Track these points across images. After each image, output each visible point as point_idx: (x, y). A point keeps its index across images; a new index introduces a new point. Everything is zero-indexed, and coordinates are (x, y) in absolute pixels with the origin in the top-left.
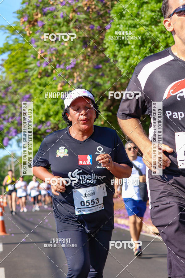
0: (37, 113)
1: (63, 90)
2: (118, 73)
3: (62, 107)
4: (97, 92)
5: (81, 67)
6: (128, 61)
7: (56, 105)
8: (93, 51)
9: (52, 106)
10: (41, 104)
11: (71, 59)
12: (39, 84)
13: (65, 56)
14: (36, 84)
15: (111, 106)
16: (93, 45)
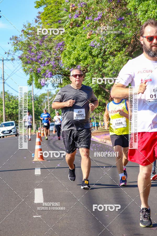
0: (69, 58)
1: (91, 38)
2: (138, 23)
3: (90, 53)
4: (120, 39)
5: (106, 19)
6: (147, 14)
7: (85, 51)
8: (116, 5)
9: (82, 52)
10: (72, 50)
11: (98, 12)
12: (71, 33)
13: (93, 9)
14: (68, 33)
15: (132, 52)
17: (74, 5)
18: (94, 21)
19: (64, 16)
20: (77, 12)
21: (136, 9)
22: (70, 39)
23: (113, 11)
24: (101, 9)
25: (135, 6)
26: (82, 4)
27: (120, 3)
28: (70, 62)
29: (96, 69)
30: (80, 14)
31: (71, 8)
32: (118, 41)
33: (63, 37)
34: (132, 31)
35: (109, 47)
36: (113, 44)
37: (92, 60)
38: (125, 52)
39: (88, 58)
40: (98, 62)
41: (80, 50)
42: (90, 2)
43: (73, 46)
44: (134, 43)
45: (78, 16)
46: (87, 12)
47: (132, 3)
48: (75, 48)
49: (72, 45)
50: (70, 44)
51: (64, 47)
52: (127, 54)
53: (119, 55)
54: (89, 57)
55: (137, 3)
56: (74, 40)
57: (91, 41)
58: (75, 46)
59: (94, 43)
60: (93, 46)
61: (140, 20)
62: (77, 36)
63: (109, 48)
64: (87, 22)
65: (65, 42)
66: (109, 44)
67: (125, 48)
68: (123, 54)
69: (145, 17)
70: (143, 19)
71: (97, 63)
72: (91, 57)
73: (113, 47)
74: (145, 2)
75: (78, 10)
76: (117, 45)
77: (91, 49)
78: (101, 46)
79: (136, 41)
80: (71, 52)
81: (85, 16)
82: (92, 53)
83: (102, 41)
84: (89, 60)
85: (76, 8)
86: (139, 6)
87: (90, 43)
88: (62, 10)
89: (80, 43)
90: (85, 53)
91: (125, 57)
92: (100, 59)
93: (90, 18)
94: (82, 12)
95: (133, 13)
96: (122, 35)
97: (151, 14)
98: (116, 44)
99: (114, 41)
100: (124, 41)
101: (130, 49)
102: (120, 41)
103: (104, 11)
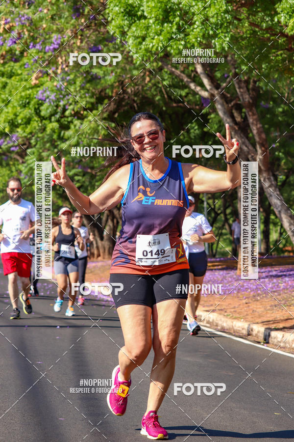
1: (39, 85)
2: (127, 59)
3: (37, 112)
4: (94, 89)
6: (144, 43)
7: (26, 108)
8: (88, 23)
10: (4, 106)
11: (53, 35)
13: (44, 29)
15: (114, 113)
16: (88, 12)
17: (9, 19)
18: (45, 53)
20: (14, 34)
21: (124, 34)
23: (81, 35)
24: (59, 29)
25: (122, 27)
26: (24, 20)
27: (96, 19)
29: (47, 142)
30: (19, 39)
31: (2, 26)
32: (90, 91)
34: (116, 73)
35: (73, 101)
36: (81, 97)
37: (40, 125)
38: (102, 112)
39: (32, 122)
40: (51, 129)
41: (18, 105)
42: (38, 16)
43: (5, 99)
44: (119, 97)
45: (15, 42)
46: (32, 36)
47: (117, 22)
48: (9, 101)
49: (3, 96)
52: (105, 115)
53: (90, 118)
54: (35, 120)
55: (127, 22)
56: (8, 87)
57: (38, 89)
58: (9, 98)
59: (45, 95)
60: (44, 98)
61: (131, 53)
62: (13, 78)
63: (73, 103)
64: (33, 54)
66: (72, 97)
67: (102, 104)
68: (99, 115)
69: (140, 49)
70: (136, 53)
71: (48, 131)
72: (39, 119)
73: (79, 101)
74: (141, 21)
75: (16, 31)
76: (88, 99)
77: (38, 104)
78: (58, 100)
79: (124, 93)
81: (30, 42)
82: (40, 111)
83: (59, 90)
84: (35, 124)
85: (13, 26)
86: (130, 28)
87: (39, 94)
89: (18, 92)
90: (27, 112)
91: (101, 122)
92: (55, 125)
93: (38, 47)
94: (24, 34)
95: (118, 41)
96: (98, 81)
97: (151, 45)
98: (86, 97)
99: (82, 91)
100: (102, 91)
101: (112, 106)
102: (94, 91)
103: (65, 34)
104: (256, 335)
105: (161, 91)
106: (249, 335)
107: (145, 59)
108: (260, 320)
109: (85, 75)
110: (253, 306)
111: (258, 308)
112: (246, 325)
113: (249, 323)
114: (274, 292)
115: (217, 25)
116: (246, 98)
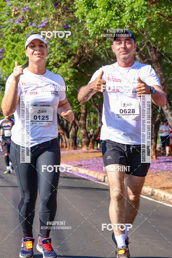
2: (85, 33)
4: (66, 50)
5: (51, 26)
6: (96, 22)
8: (63, 11)
9: (23, 60)
10: (13, 59)
11: (43, 18)
12: (12, 39)
13: (37, 14)
14: (9, 39)
15: (77, 64)
16: (63, 5)
17: (17, 9)
18: (38, 28)
19: (5, 21)
20: (20, 17)
21: (84, 17)
22: (10, 46)
23: (59, 19)
24: (46, 15)
25: (83, 13)
26: (26, 9)
27: (67, 9)
28: (9, 71)
30: (23, 20)
31: (13, 13)
32: (63, 51)
33: (3, 44)
34: (79, 41)
35: (53, 57)
36: (58, 54)
38: (70, 63)
41: (21, 58)
42: (34, 7)
43: (14, 54)
44: (80, 55)
45: (20, 22)
46: (31, 18)
47: (80, 10)
48: (16, 56)
49: (12, 53)
50: (11, 52)
51: (3, 54)
52: (72, 65)
53: (63, 67)
55: (86, 10)
56: (15, 48)
58: (16, 54)
61: (87, 29)
62: (19, 43)
63: (53, 58)
64: (30, 29)
65: (5, 49)
66: (53, 54)
67: (70, 59)
68: (68, 65)
69: (93, 27)
70: (90, 29)
73: (57, 57)
74: (94, 9)
75: (21, 15)
76: (62, 56)
79: (83, 53)
80: (11, 61)
81: (29, 22)
85: (19, 12)
86: (87, 13)
88: (3, 14)
89: (21, 51)
91: (70, 69)
93: (34, 25)
94: (26, 17)
95: (80, 21)
96: (68, 45)
97: (100, 23)
98: (61, 54)
99: (58, 51)
100: (70, 51)
101: (76, 61)
102: (65, 51)
103: (50, 18)
104: (157, 195)
105: (105, 52)
106: (152, 195)
107: (95, 33)
108: (159, 187)
109: (60, 42)
110: (155, 178)
111: (158, 180)
112: (150, 190)
113: (152, 188)
114: (168, 171)
115: (138, 13)
116: (154, 57)
